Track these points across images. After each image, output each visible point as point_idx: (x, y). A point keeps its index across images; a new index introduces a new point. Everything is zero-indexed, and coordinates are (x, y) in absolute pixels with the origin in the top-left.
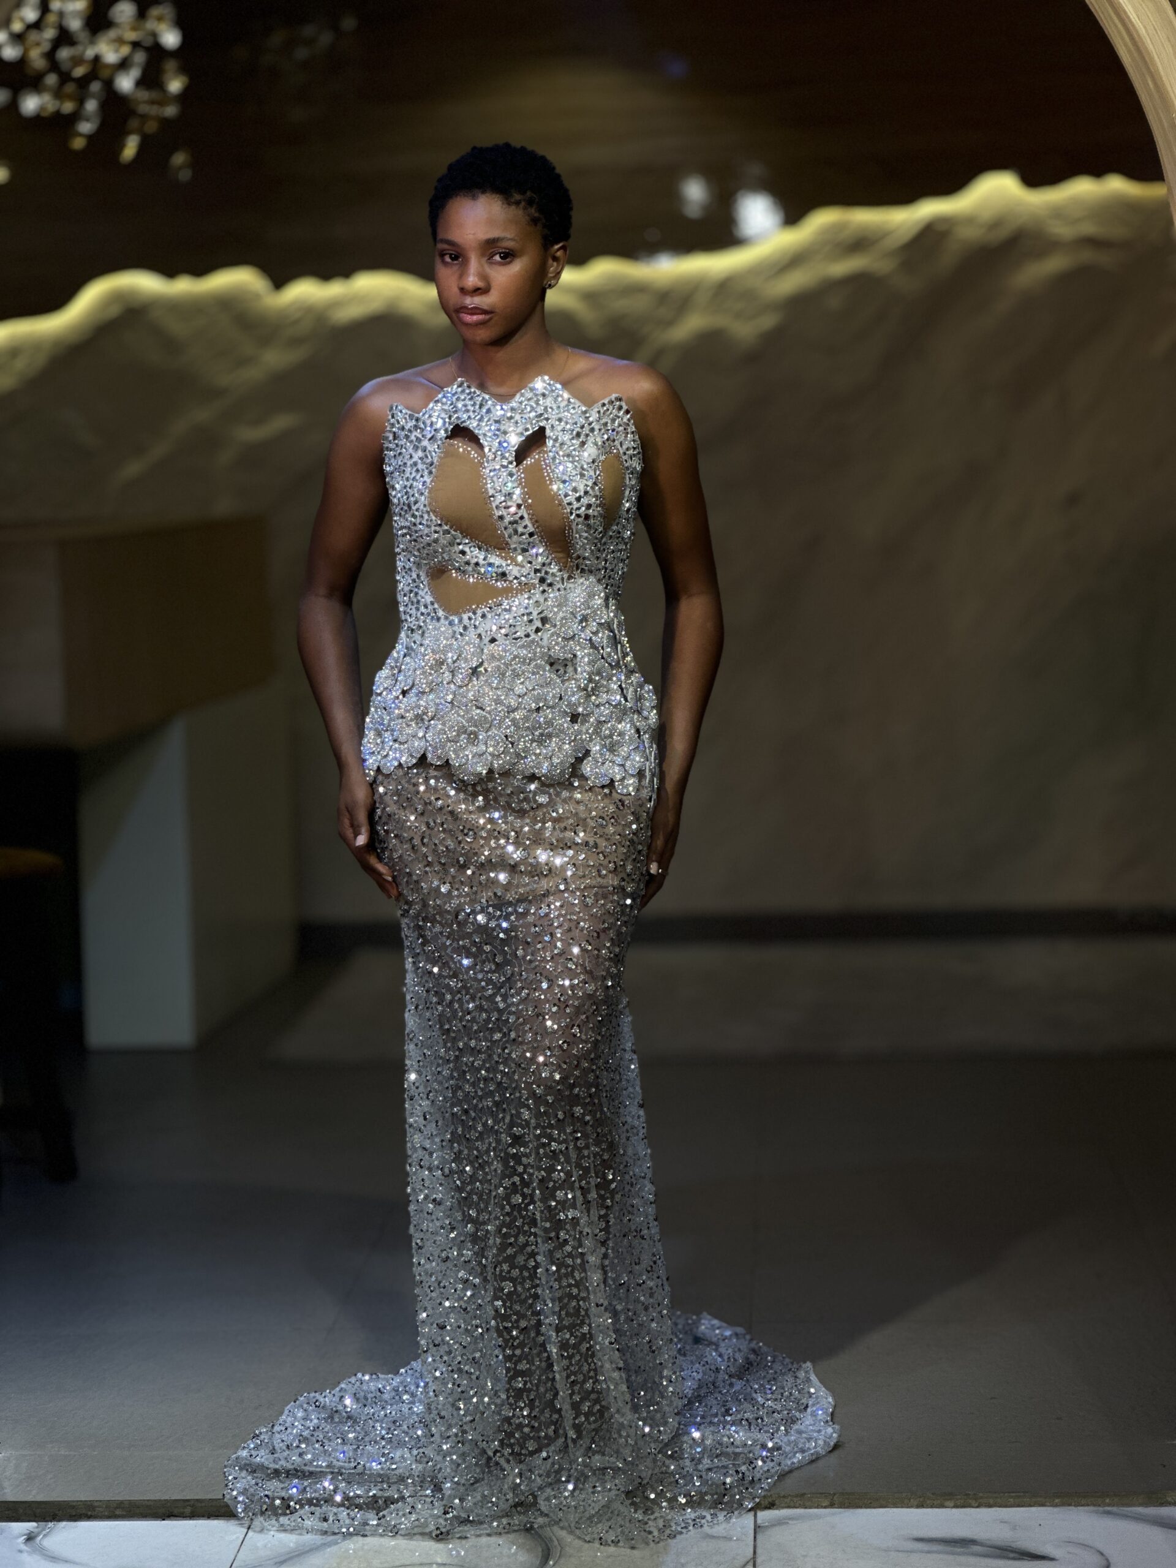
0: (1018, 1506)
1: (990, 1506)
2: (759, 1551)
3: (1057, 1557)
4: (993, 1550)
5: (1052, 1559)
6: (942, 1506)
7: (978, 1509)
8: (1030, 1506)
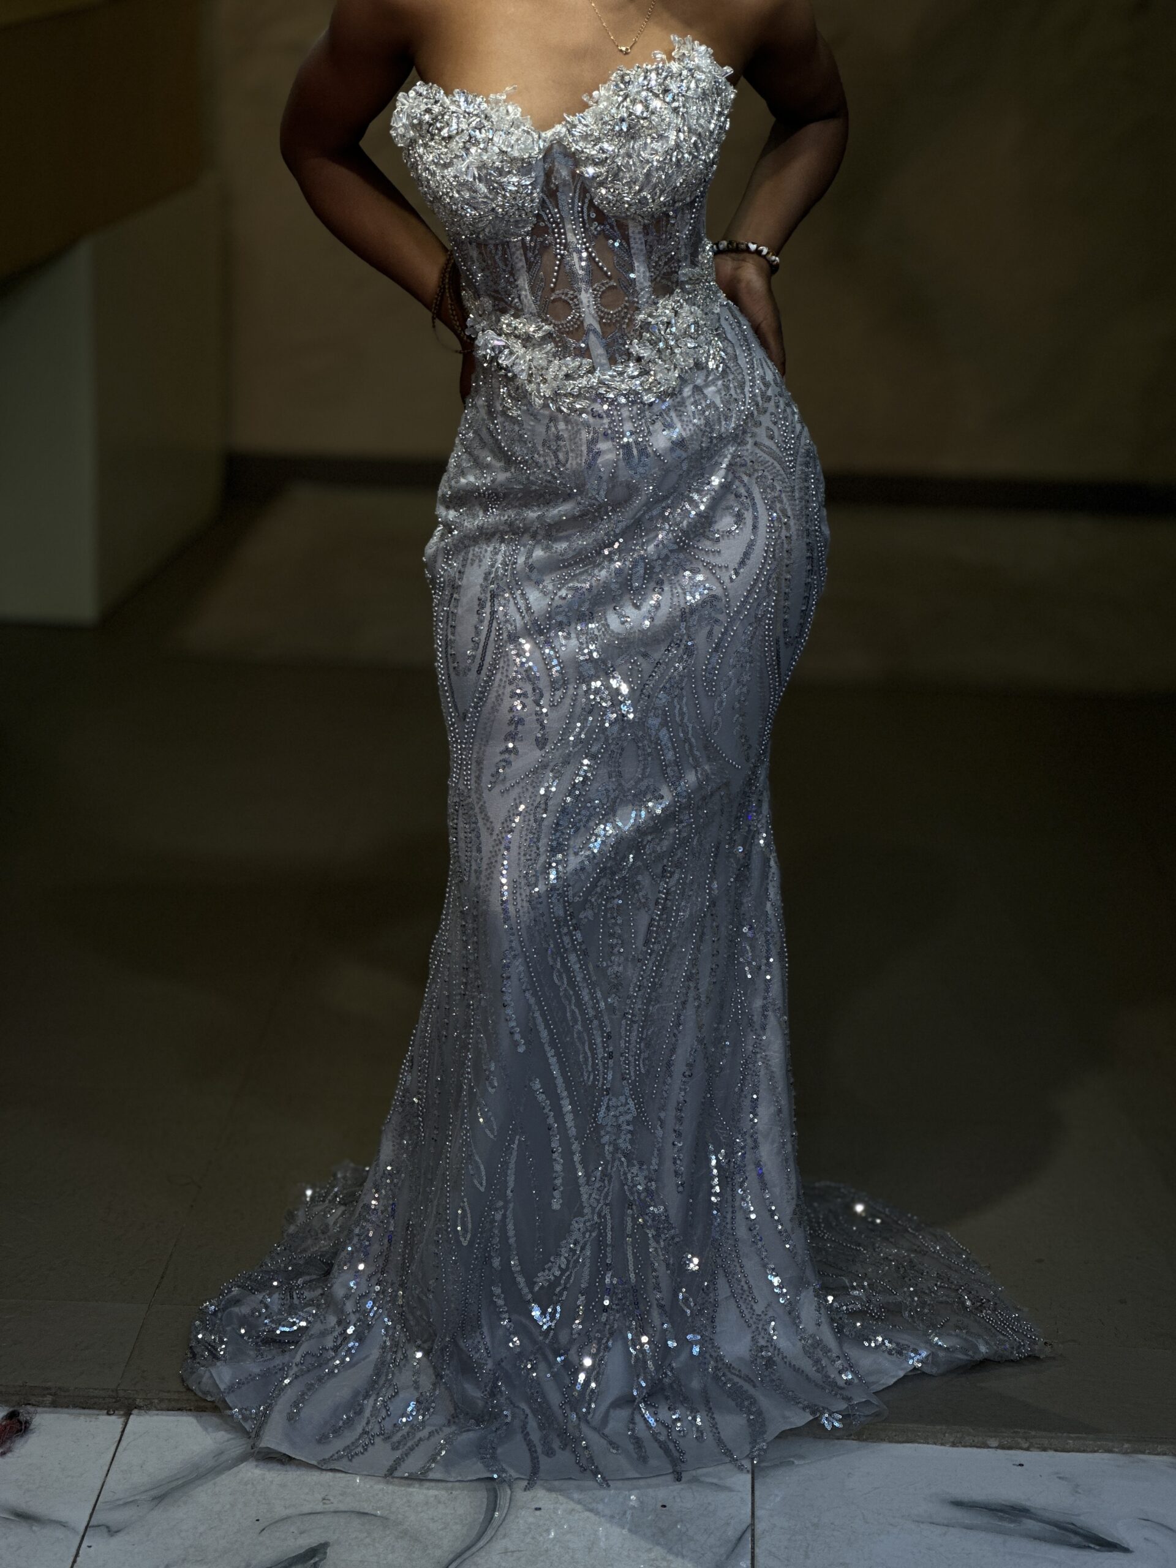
0: (1079, 1451)
1: (1044, 1449)
2: (758, 1513)
3: (1132, 1545)
4: (1048, 1527)
5: (1126, 1550)
6: (985, 1446)
7: (1029, 1453)
8: (1095, 1452)
